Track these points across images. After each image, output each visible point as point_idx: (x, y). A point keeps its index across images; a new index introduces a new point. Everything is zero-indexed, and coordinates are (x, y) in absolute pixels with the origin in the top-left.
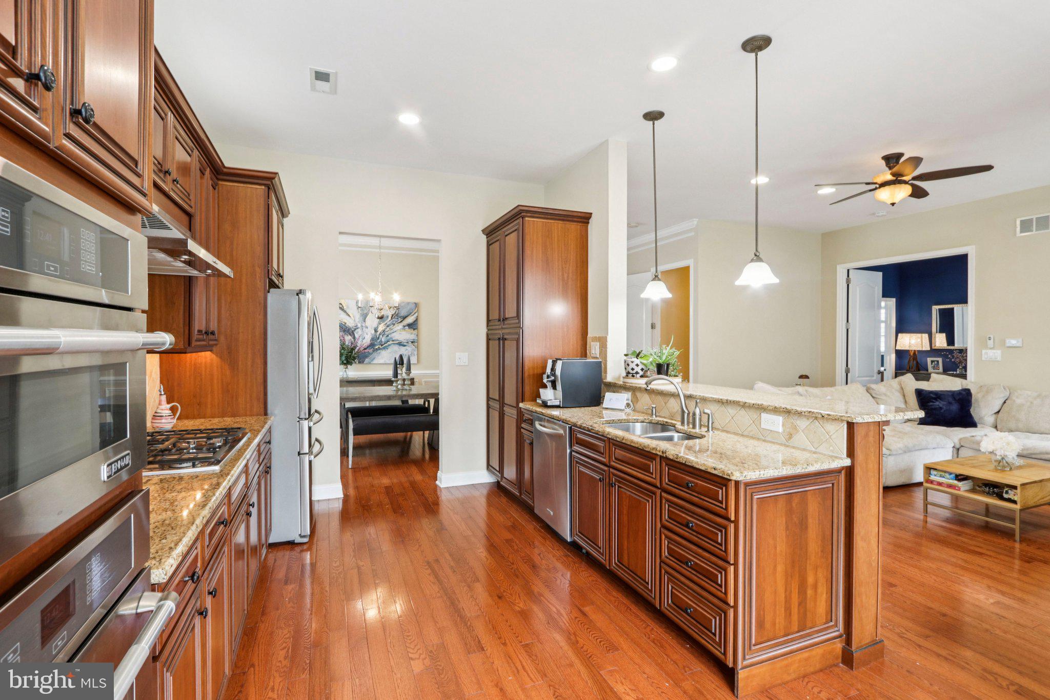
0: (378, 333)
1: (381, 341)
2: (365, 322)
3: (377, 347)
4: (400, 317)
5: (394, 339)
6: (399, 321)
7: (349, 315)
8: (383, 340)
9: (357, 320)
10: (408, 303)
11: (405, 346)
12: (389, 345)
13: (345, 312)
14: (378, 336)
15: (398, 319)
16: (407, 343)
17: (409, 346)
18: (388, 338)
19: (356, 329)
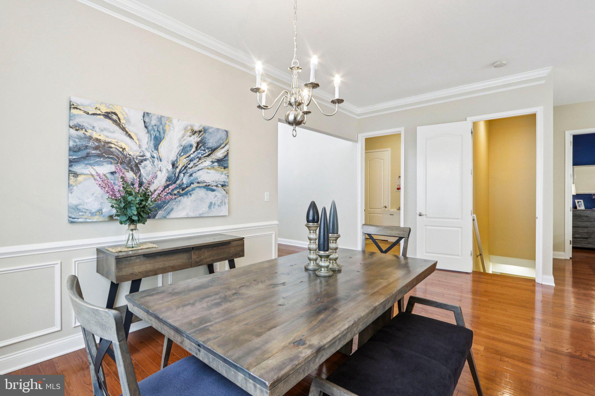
1: (182, 183)
2: (157, 150)
3: (176, 192)
4: (208, 148)
5: (199, 180)
6: (206, 154)
7: (130, 136)
8: (185, 181)
9: (144, 146)
10: (218, 130)
11: (213, 190)
12: (193, 189)
13: (123, 129)
14: (177, 175)
15: (205, 150)
16: (217, 186)
17: (219, 192)
18: (192, 178)
19: (142, 161)
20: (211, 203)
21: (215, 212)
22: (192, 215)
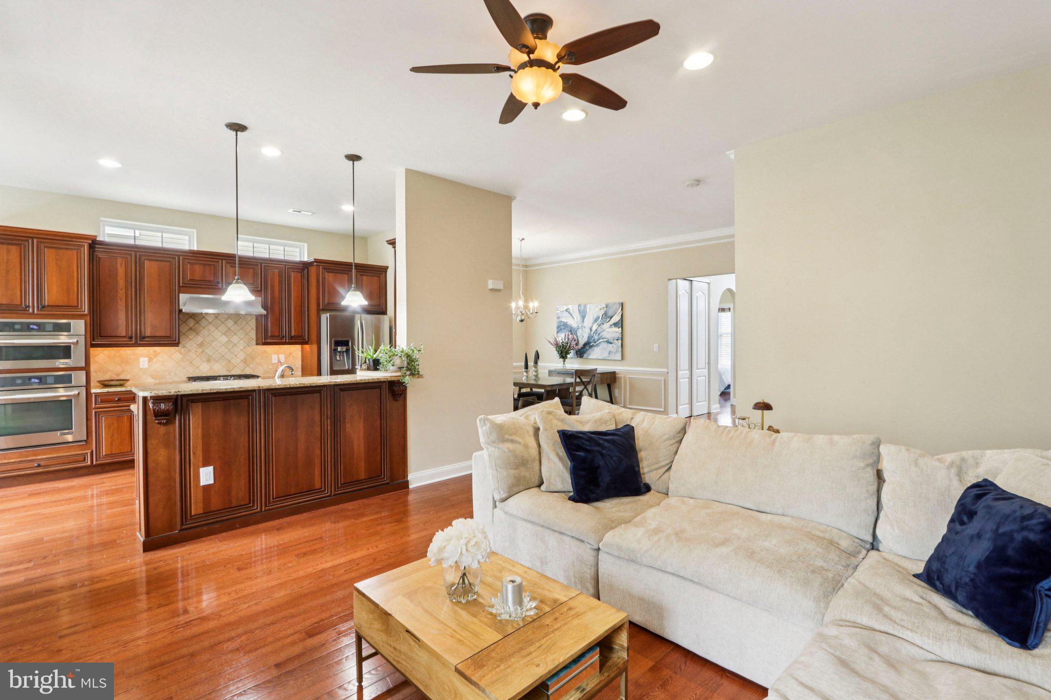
0: (593, 332)
1: (594, 339)
2: (583, 322)
3: (591, 344)
4: (608, 317)
5: (603, 337)
6: (607, 321)
7: (574, 318)
8: (596, 339)
9: (579, 321)
10: (615, 302)
11: (611, 343)
12: (600, 343)
13: (571, 315)
14: (592, 335)
15: (606, 319)
16: (614, 340)
17: (615, 344)
18: (600, 336)
19: (578, 329)
20: (610, 351)
21: (612, 357)
22: (599, 358)
